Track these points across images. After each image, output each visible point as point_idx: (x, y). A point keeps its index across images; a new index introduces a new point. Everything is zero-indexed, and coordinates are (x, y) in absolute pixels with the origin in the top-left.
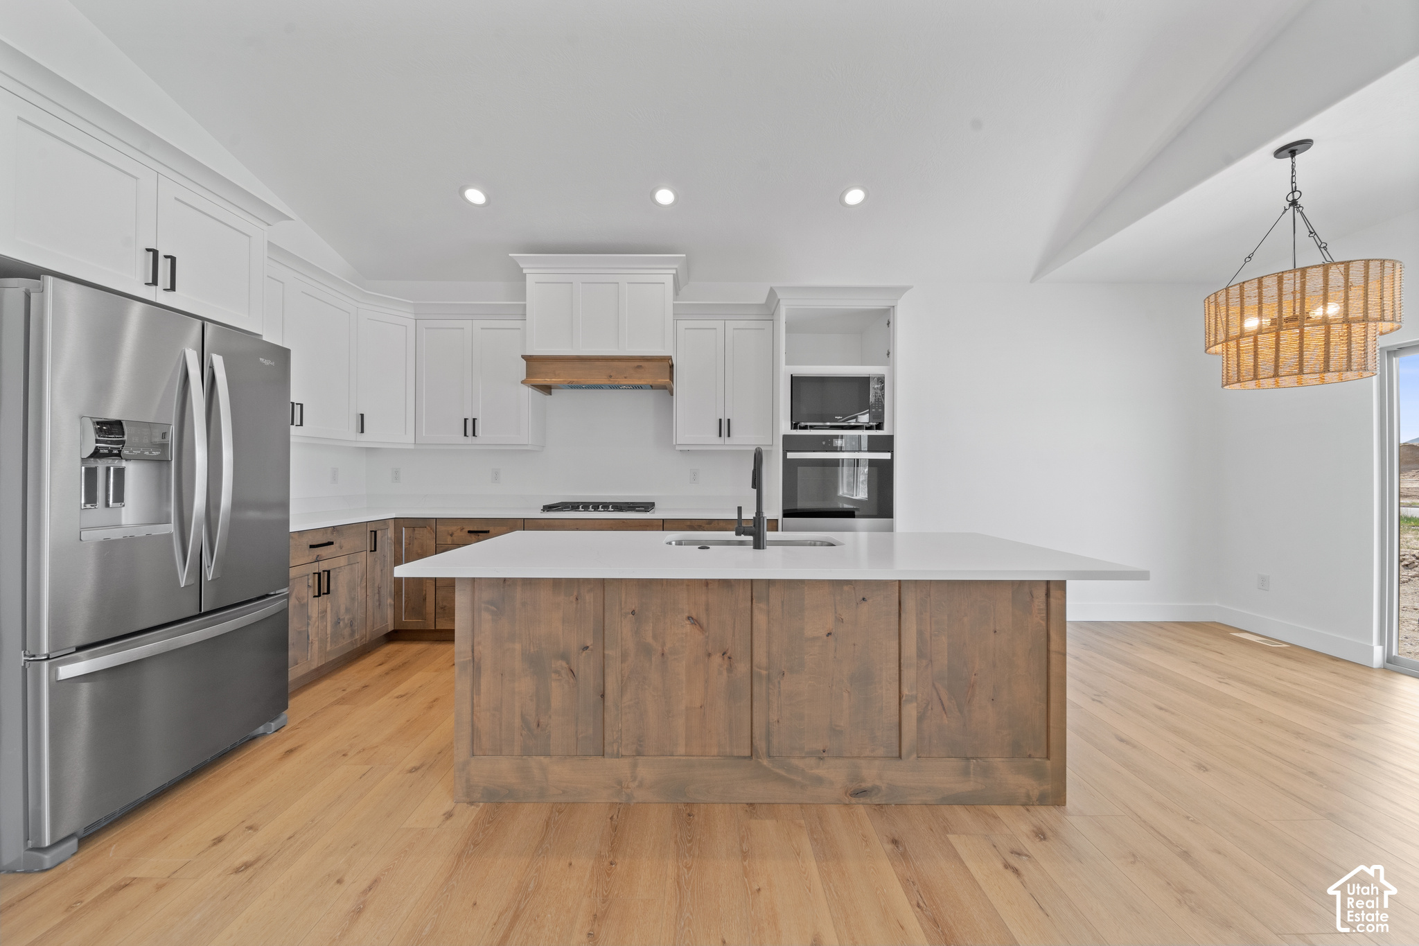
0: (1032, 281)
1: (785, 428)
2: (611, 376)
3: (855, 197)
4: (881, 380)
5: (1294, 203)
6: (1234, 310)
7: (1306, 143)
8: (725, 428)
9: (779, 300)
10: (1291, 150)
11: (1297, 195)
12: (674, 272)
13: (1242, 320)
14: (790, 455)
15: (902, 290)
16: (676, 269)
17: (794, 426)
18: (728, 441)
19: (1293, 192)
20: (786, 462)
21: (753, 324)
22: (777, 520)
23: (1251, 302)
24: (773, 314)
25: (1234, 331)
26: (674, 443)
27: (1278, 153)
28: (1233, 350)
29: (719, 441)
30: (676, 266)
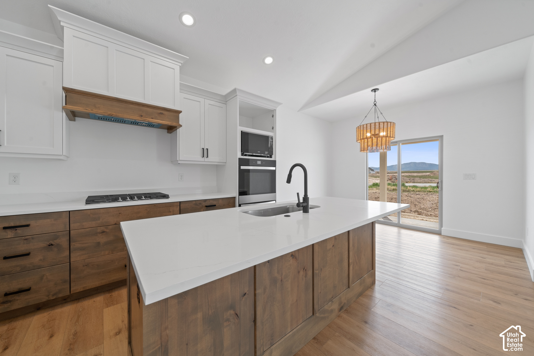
0: (298, 111)
1: (239, 155)
2: (142, 116)
3: (269, 60)
4: (272, 138)
5: (375, 104)
6: (365, 131)
7: (378, 89)
8: (205, 153)
9: (237, 95)
10: (375, 90)
11: (376, 102)
12: (180, 65)
13: (367, 133)
14: (242, 167)
15: (280, 104)
16: (181, 63)
17: (242, 155)
18: (206, 159)
19: (375, 102)
20: (240, 171)
21: (218, 104)
22: (235, 197)
23: (369, 130)
24: (226, 102)
25: (365, 137)
26: (178, 159)
27: (372, 90)
28: (363, 142)
29: (203, 159)
30: (182, 62)
